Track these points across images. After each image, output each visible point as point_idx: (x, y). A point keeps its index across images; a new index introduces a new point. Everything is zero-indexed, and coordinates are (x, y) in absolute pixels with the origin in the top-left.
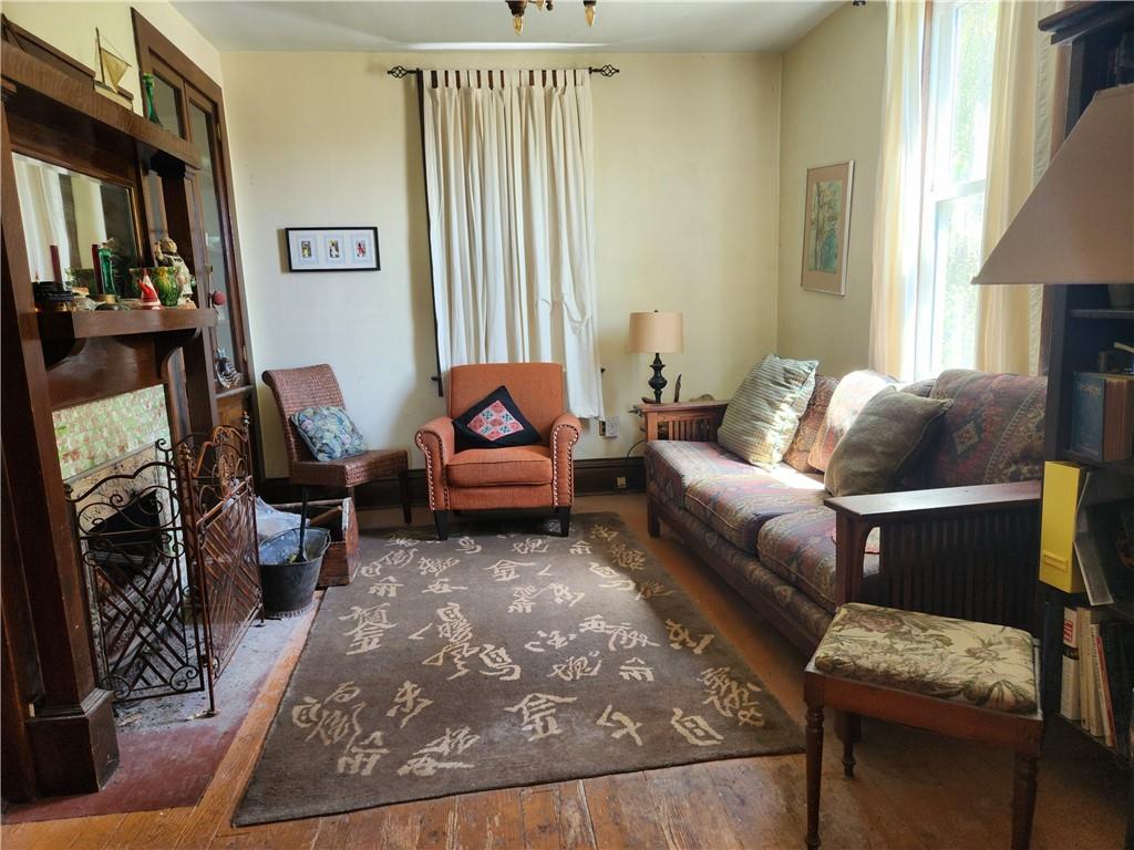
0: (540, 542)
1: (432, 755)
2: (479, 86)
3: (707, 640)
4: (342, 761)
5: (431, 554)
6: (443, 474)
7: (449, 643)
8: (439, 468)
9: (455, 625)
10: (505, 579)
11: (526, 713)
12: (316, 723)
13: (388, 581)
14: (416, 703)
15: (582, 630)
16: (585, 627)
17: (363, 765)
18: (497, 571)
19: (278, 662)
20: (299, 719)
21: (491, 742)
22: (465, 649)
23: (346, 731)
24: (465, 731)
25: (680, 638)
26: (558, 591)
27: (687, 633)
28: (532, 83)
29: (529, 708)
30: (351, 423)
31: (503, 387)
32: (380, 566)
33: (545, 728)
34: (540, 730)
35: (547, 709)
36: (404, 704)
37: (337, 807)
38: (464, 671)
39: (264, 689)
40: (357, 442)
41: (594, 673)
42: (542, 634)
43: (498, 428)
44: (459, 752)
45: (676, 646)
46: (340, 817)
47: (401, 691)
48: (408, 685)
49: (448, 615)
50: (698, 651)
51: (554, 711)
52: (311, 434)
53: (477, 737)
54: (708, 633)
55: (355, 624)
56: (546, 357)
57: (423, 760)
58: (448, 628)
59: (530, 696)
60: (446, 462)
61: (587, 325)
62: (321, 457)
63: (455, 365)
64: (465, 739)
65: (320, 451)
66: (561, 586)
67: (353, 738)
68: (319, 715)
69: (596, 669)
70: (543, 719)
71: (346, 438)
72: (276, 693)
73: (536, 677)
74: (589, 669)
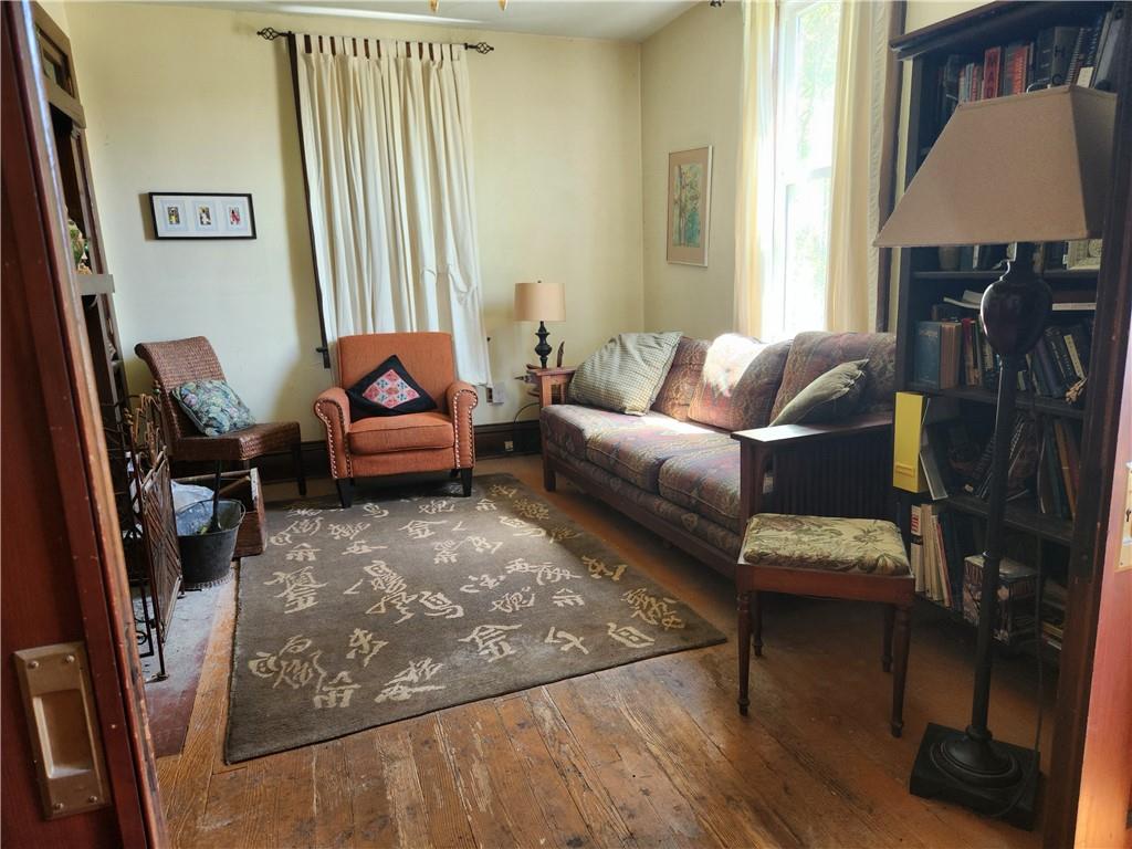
0: (445, 503)
1: (403, 683)
2: (355, 55)
3: (621, 569)
4: (317, 699)
5: (342, 521)
6: (344, 443)
7: (384, 594)
8: (340, 437)
9: (386, 578)
10: (421, 536)
11: (478, 640)
12: (278, 673)
13: (303, 548)
14: (372, 646)
15: (509, 572)
16: (511, 569)
17: (339, 700)
18: (411, 530)
19: (214, 628)
20: (258, 670)
21: (455, 667)
22: (404, 597)
23: (311, 675)
24: (429, 661)
25: (599, 569)
26: (477, 542)
27: (602, 565)
28: (409, 55)
29: (481, 637)
30: (236, 396)
31: (395, 356)
32: (289, 536)
33: (501, 651)
34: (496, 653)
35: (498, 636)
36: (361, 647)
37: (326, 733)
38: (409, 616)
39: (209, 651)
40: (245, 415)
41: (531, 603)
42: (474, 579)
43: (395, 396)
44: (428, 677)
45: (596, 576)
46: (331, 742)
47: (353, 638)
48: (358, 632)
49: (376, 571)
50: (616, 578)
51: (504, 637)
52: (196, 408)
53: (440, 665)
54: (620, 564)
55: (283, 587)
56: (434, 326)
57: (396, 688)
58: (380, 582)
59: (478, 629)
60: (347, 430)
61: (473, 297)
62: (209, 431)
63: (342, 335)
64: (429, 667)
65: (207, 425)
66: (477, 538)
67: (321, 680)
68: (277, 664)
69: (532, 601)
70: (496, 644)
71: (234, 412)
72: (225, 652)
73: (478, 611)
74: (525, 602)
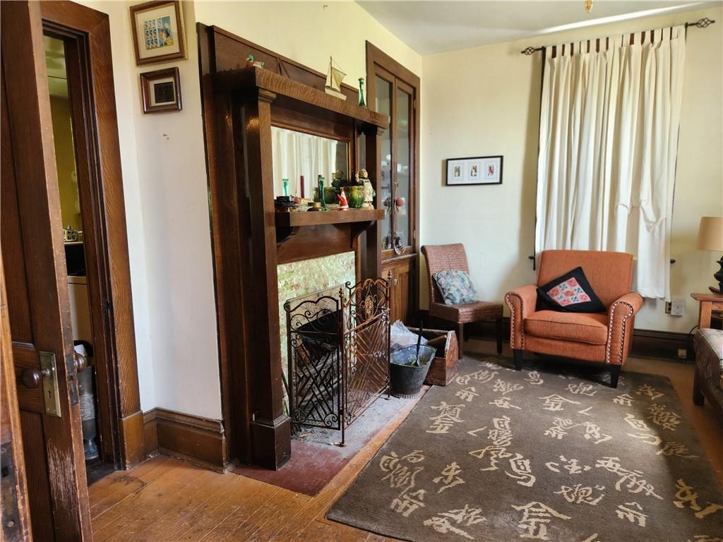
0: (591, 387)
1: (450, 519)
2: (588, 51)
3: (714, 508)
4: (395, 501)
5: (506, 378)
6: (521, 325)
7: (492, 444)
8: (519, 320)
9: (502, 431)
10: (551, 409)
11: (526, 514)
12: (391, 471)
13: (470, 390)
14: (454, 479)
15: (597, 466)
16: (601, 464)
17: (406, 509)
18: (548, 401)
19: (388, 424)
20: (383, 464)
21: (492, 527)
22: (502, 452)
23: (405, 482)
24: (478, 511)
25: (686, 499)
26: (590, 429)
27: (695, 496)
28: (632, 42)
29: (530, 512)
30: (470, 282)
31: (580, 268)
32: (469, 379)
33: (536, 532)
34: (531, 531)
35: (544, 518)
36: (446, 477)
37: (381, 531)
38: (494, 468)
39: (373, 439)
40: (471, 295)
41: (594, 503)
42: (563, 458)
43: (570, 298)
44: (468, 524)
45: (678, 505)
46: (381, 537)
47: (449, 467)
48: (454, 465)
49: (499, 424)
50: (700, 515)
51: (548, 521)
52: (443, 286)
53: (484, 519)
55: (439, 413)
56: (621, 247)
57: (442, 520)
58: (496, 433)
59: (534, 503)
60: (525, 316)
61: (661, 226)
62: (448, 302)
64: (475, 516)
65: (447, 298)
66: (593, 426)
67: (408, 488)
68: (395, 466)
69: (597, 500)
70: (537, 524)
71: (465, 292)
72: (378, 444)
73: (545, 490)
74: (590, 498)
